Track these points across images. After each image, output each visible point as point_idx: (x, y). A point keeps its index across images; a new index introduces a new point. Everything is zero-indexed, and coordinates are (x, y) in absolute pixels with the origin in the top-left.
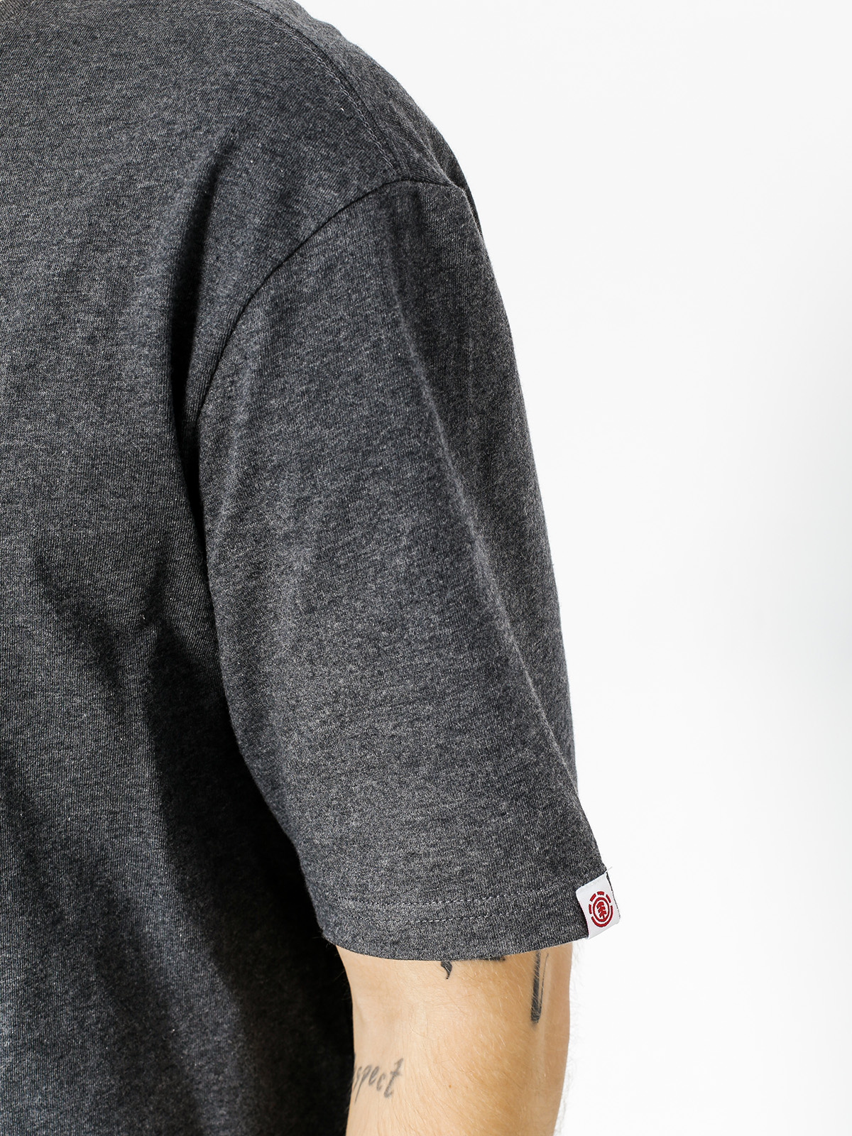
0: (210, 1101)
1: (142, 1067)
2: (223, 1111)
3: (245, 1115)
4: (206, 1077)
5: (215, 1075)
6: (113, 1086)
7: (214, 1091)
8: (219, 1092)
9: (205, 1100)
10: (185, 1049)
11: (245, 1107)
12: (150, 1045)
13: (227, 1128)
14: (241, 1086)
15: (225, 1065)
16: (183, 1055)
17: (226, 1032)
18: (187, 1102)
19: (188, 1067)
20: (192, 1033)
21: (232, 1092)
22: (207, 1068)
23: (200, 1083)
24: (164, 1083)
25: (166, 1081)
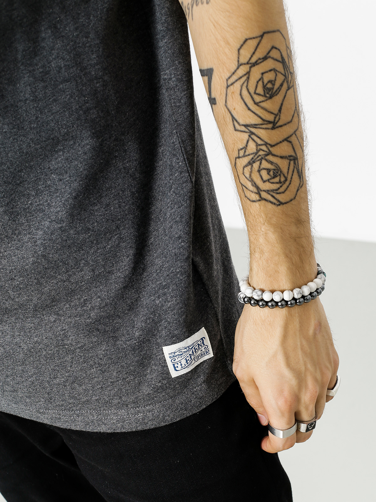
0: (87, 52)
1: (44, 37)
2: (94, 56)
3: (105, 57)
4: (81, 40)
5: (86, 38)
6: (31, 47)
7: (88, 47)
8: (90, 46)
9: (84, 52)
10: (67, 27)
11: (105, 53)
12: (47, 26)
13: (98, 64)
14: (100, 43)
15: (89, 33)
16: (67, 30)
17: (84, 17)
18: (75, 53)
19: (71, 36)
20: (68, 19)
21: (96, 46)
22: (81, 35)
23: (79, 43)
24: (59, 44)
25: (60, 43)
